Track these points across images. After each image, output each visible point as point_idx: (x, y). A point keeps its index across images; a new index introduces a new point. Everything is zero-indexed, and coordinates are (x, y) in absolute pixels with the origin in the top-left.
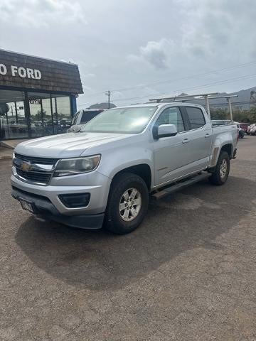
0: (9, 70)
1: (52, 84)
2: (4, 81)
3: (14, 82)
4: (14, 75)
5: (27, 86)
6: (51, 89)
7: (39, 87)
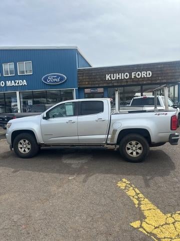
0: (131, 75)
1: (160, 78)
2: (127, 82)
3: (133, 81)
4: (133, 77)
5: (141, 83)
6: (158, 81)
7: (149, 82)
